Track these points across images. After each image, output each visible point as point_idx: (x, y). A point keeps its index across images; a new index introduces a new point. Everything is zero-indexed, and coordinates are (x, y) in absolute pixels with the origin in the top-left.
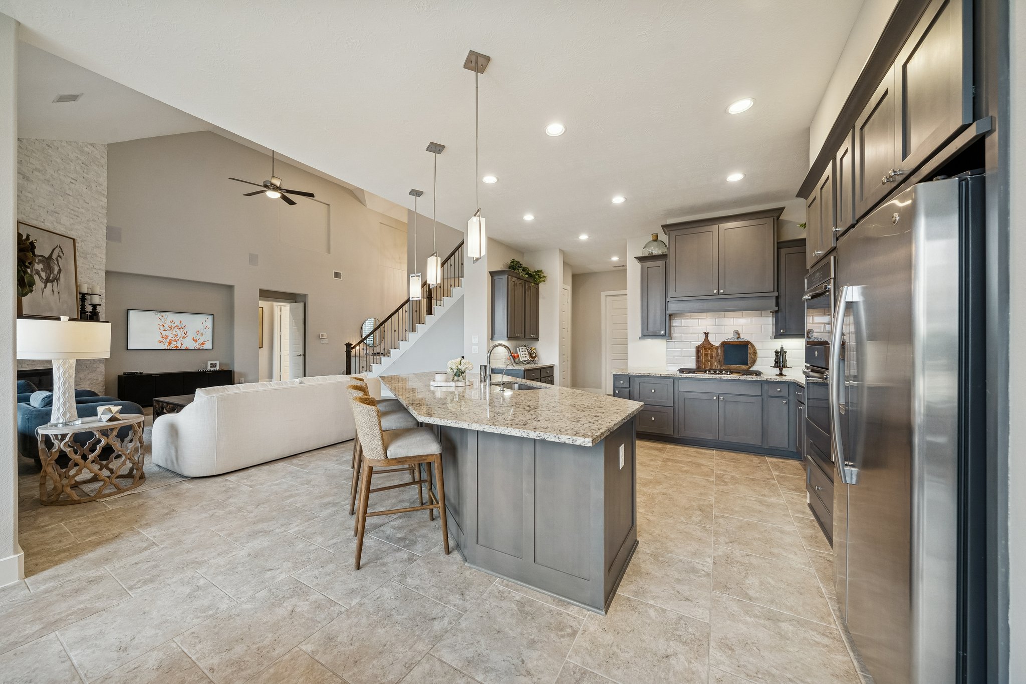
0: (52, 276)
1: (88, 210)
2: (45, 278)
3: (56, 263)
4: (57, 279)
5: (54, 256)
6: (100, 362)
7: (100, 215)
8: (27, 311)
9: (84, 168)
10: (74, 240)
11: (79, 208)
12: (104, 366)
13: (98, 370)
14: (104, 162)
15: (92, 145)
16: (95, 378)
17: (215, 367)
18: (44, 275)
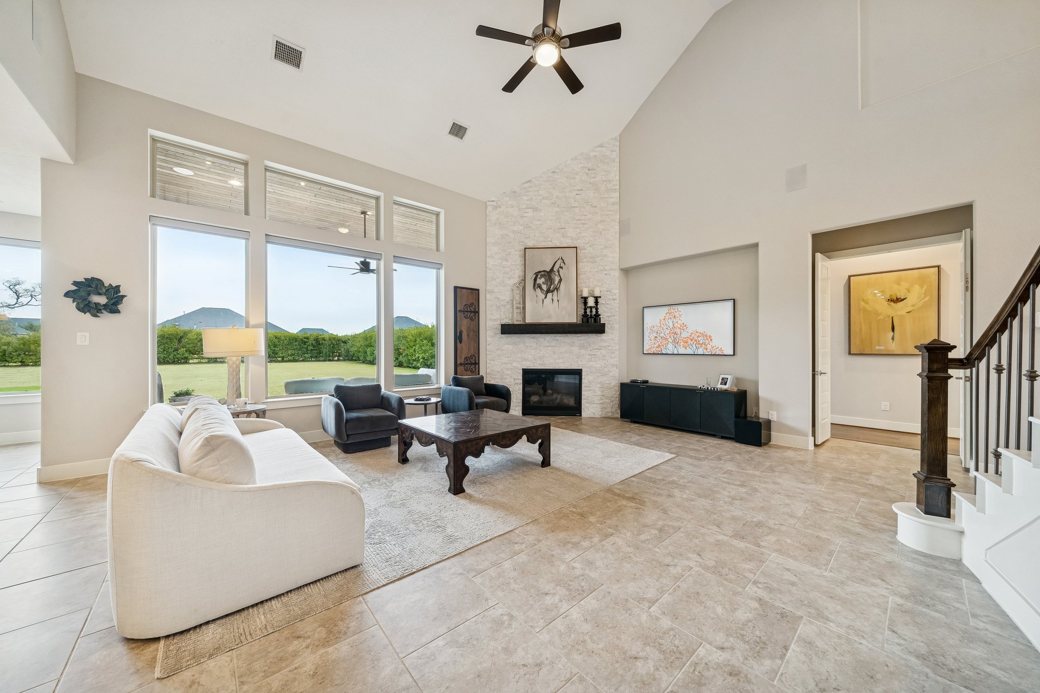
0: (552, 287)
1: (596, 213)
2: (546, 290)
3: (557, 274)
4: (557, 289)
5: (555, 269)
6: (613, 366)
7: (610, 213)
8: (529, 320)
9: (591, 174)
10: (576, 247)
11: (586, 215)
12: (618, 370)
13: (611, 374)
14: (615, 155)
15: (601, 146)
16: (607, 382)
17: (725, 384)
18: (544, 287)
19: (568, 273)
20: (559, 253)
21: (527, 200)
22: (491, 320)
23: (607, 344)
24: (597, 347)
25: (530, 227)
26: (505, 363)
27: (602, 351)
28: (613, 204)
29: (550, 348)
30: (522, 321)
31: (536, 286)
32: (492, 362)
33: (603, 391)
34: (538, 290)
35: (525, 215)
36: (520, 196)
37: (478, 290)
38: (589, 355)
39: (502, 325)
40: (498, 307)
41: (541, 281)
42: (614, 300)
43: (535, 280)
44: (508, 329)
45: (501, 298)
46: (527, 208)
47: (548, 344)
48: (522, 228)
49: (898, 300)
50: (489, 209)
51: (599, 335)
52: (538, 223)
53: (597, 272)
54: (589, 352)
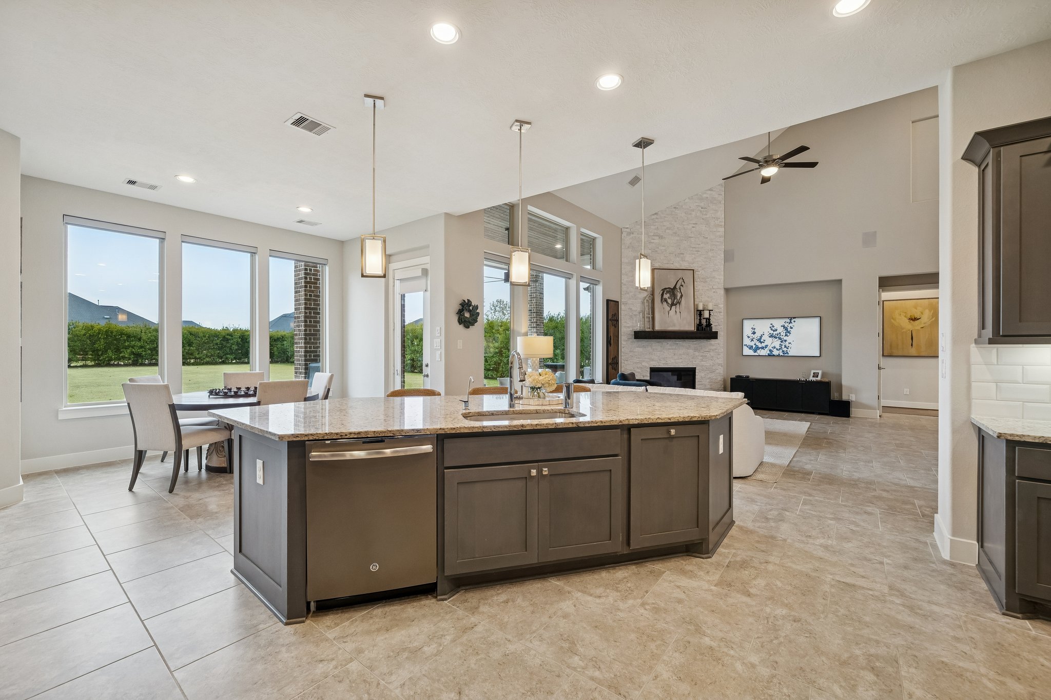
1: (707, 243)
3: (679, 291)
4: (679, 303)
5: (678, 287)
6: (719, 365)
7: (718, 243)
8: (657, 328)
9: (704, 211)
10: (693, 270)
11: (699, 244)
12: (722, 368)
13: (717, 371)
14: (721, 198)
15: (710, 190)
16: (714, 378)
17: (817, 377)
18: (670, 301)
19: (688, 290)
20: (680, 274)
21: (655, 229)
22: (625, 327)
23: (714, 347)
24: (707, 350)
25: (656, 251)
26: (636, 363)
27: (711, 353)
28: (720, 237)
29: (672, 351)
30: (651, 328)
31: (663, 300)
32: (626, 362)
33: (711, 385)
34: (665, 303)
35: (652, 241)
36: (648, 225)
37: (618, 302)
38: (702, 356)
39: (635, 332)
40: (631, 317)
41: (666, 296)
42: (720, 312)
43: (662, 295)
44: (639, 335)
45: (633, 309)
46: (654, 236)
47: (670, 348)
48: (650, 251)
49: (915, 319)
50: (624, 234)
51: (709, 340)
52: (664, 248)
53: (708, 290)
54: (701, 354)
